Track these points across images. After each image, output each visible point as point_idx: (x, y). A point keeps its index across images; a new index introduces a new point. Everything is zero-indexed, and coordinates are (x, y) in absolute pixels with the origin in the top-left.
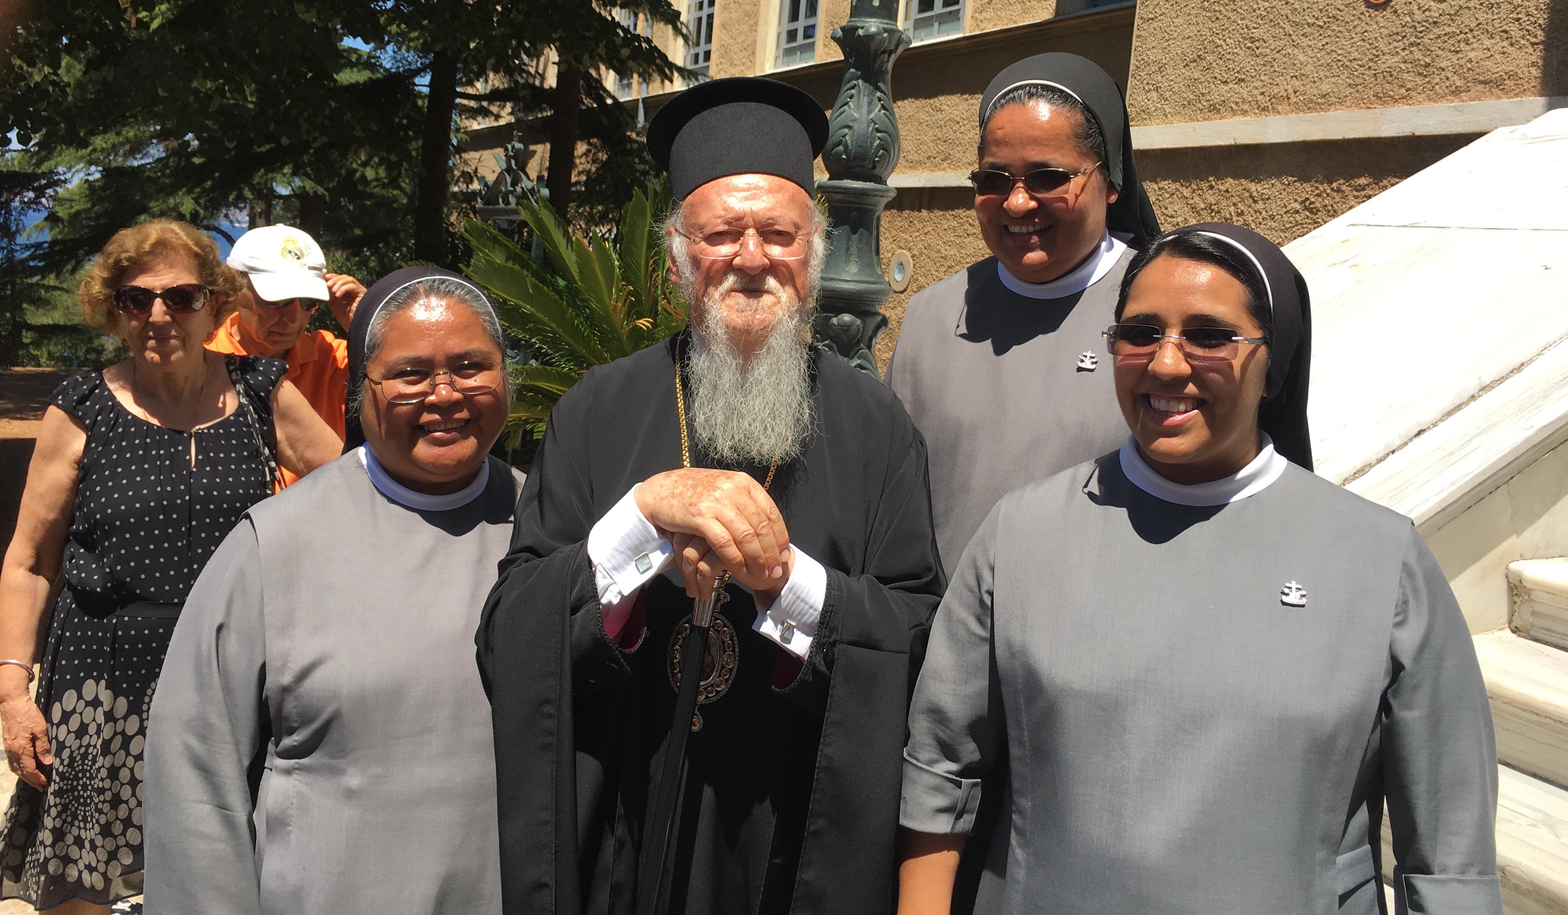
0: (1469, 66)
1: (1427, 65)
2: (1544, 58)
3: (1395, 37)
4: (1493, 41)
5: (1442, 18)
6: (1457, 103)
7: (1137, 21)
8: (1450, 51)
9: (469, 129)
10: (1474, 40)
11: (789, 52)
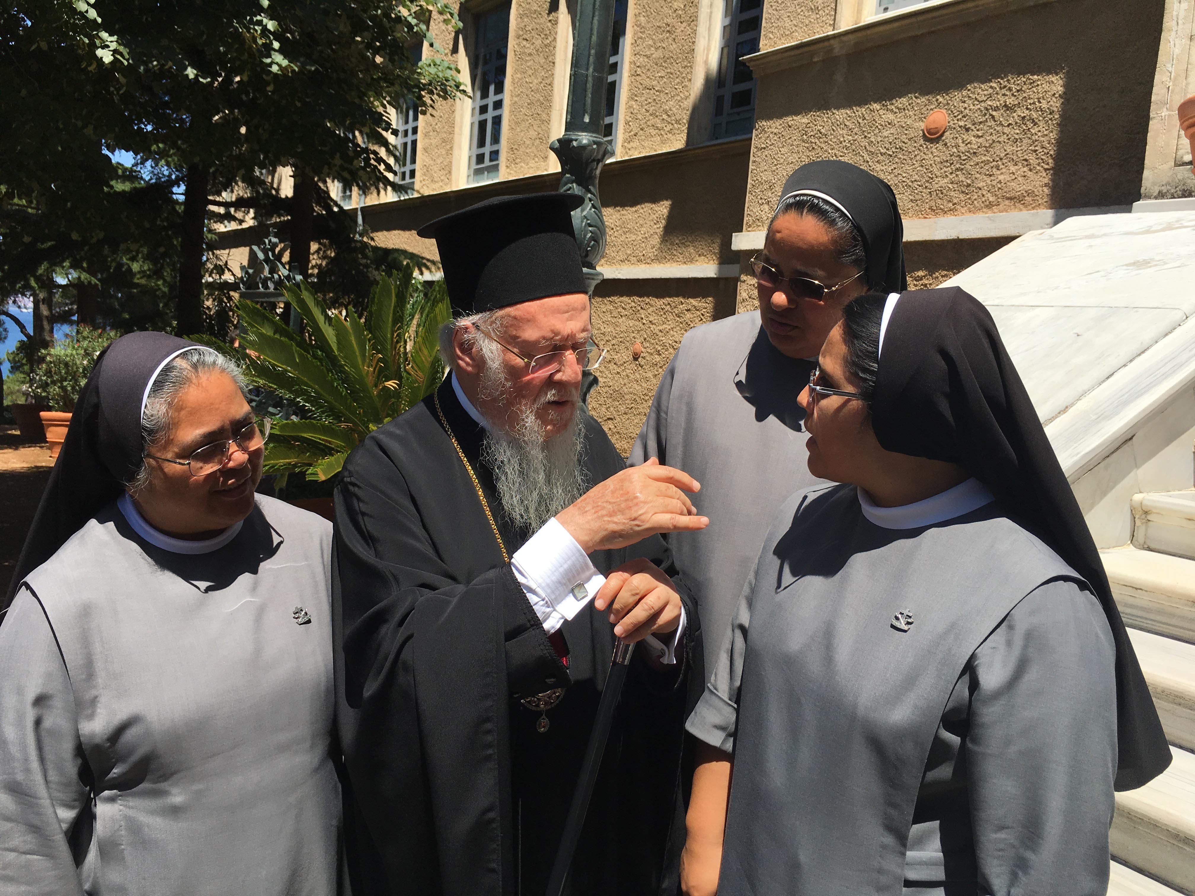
0: (999, 186)
1: (969, 185)
2: (1052, 180)
3: (945, 164)
4: (1016, 167)
5: (980, 149)
6: (990, 214)
7: (753, 150)
8: (986, 175)
9: (218, 231)
10: (1003, 166)
11: (478, 172)
